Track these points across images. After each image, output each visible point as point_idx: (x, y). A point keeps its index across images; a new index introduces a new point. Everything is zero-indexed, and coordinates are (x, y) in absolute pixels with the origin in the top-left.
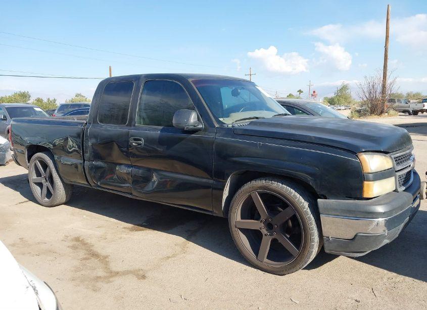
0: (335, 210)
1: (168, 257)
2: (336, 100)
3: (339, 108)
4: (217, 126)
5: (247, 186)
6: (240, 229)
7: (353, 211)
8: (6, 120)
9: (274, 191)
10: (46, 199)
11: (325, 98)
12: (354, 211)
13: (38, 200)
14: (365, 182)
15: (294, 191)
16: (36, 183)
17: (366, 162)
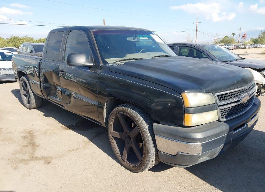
0: (163, 132)
1: (73, 150)
2: (259, 41)
3: (261, 46)
4: (102, 64)
5: (115, 109)
6: (113, 137)
7: (174, 135)
8: (33, 53)
9: (129, 114)
10: (28, 105)
11: (252, 39)
12: (176, 135)
13: (25, 105)
14: (186, 114)
15: (139, 116)
16: (23, 94)
17: (187, 99)
